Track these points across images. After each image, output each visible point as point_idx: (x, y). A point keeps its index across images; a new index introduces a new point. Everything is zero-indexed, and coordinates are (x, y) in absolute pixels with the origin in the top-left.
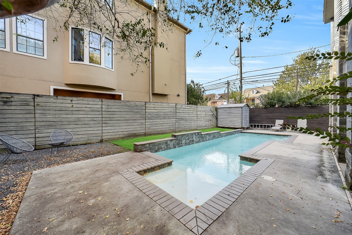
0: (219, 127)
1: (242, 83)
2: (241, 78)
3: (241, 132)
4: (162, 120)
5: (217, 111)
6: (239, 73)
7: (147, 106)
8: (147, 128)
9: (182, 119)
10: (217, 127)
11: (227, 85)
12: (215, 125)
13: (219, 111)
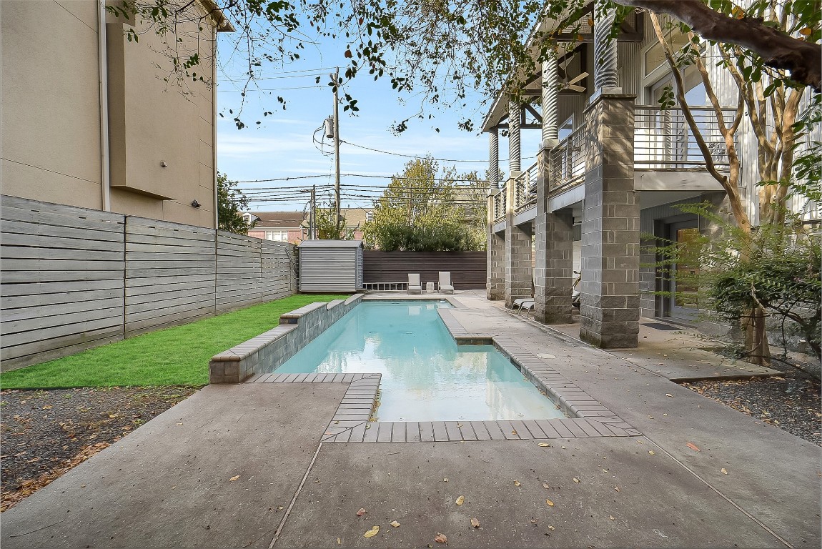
0: (304, 293)
1: (341, 197)
2: (339, 185)
3: (363, 300)
4: (179, 279)
5: (297, 256)
6: (334, 172)
7: (129, 229)
8: (129, 310)
9: (230, 276)
10: (299, 292)
11: (310, 194)
12: (294, 289)
13: (303, 254)
